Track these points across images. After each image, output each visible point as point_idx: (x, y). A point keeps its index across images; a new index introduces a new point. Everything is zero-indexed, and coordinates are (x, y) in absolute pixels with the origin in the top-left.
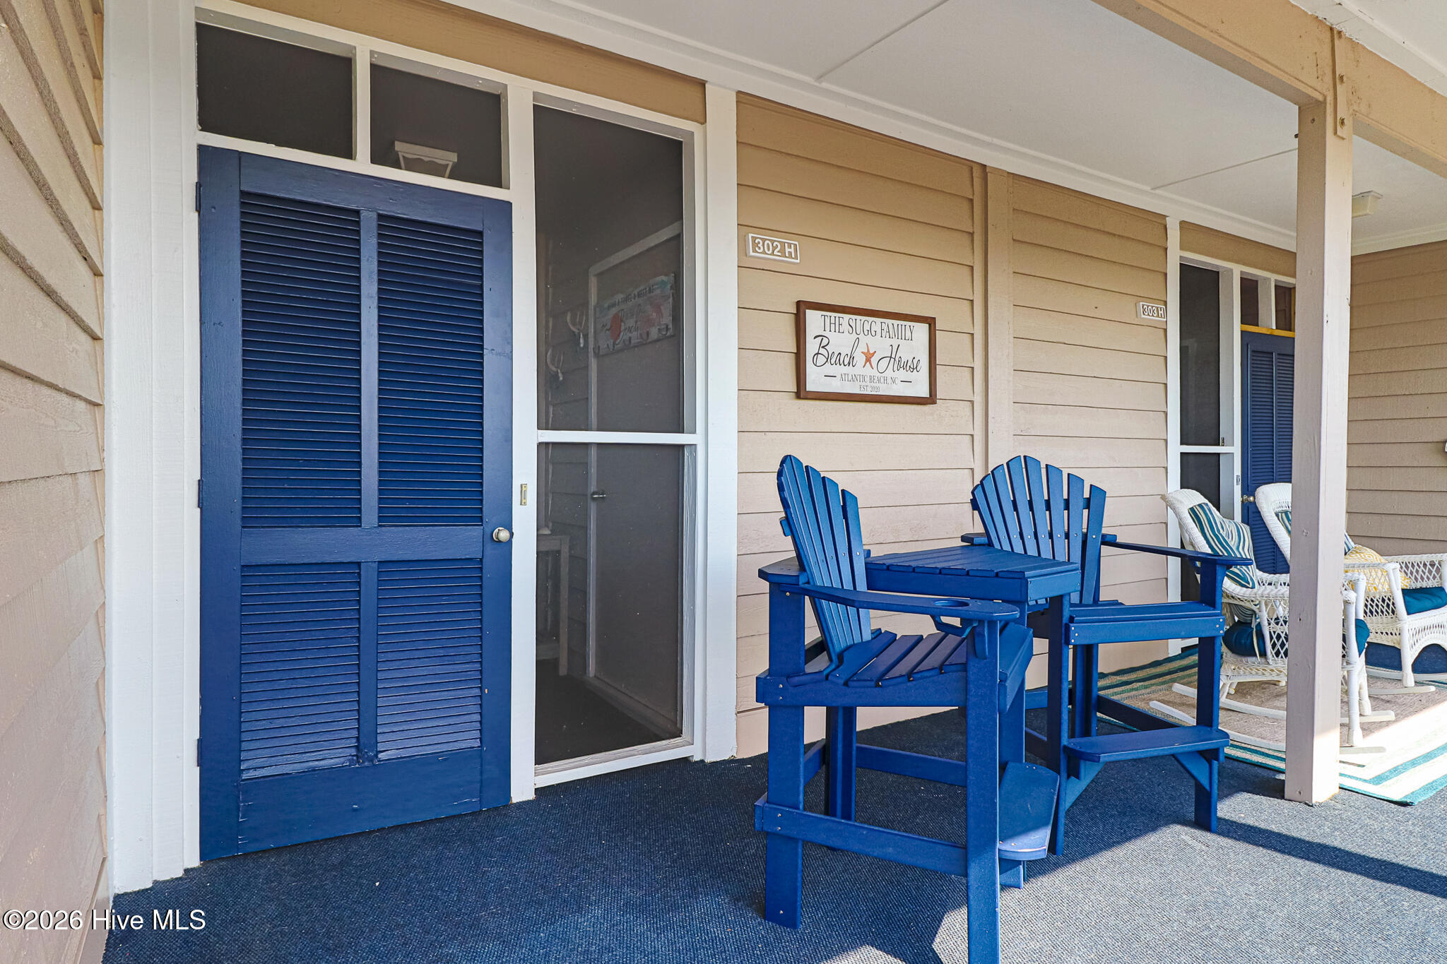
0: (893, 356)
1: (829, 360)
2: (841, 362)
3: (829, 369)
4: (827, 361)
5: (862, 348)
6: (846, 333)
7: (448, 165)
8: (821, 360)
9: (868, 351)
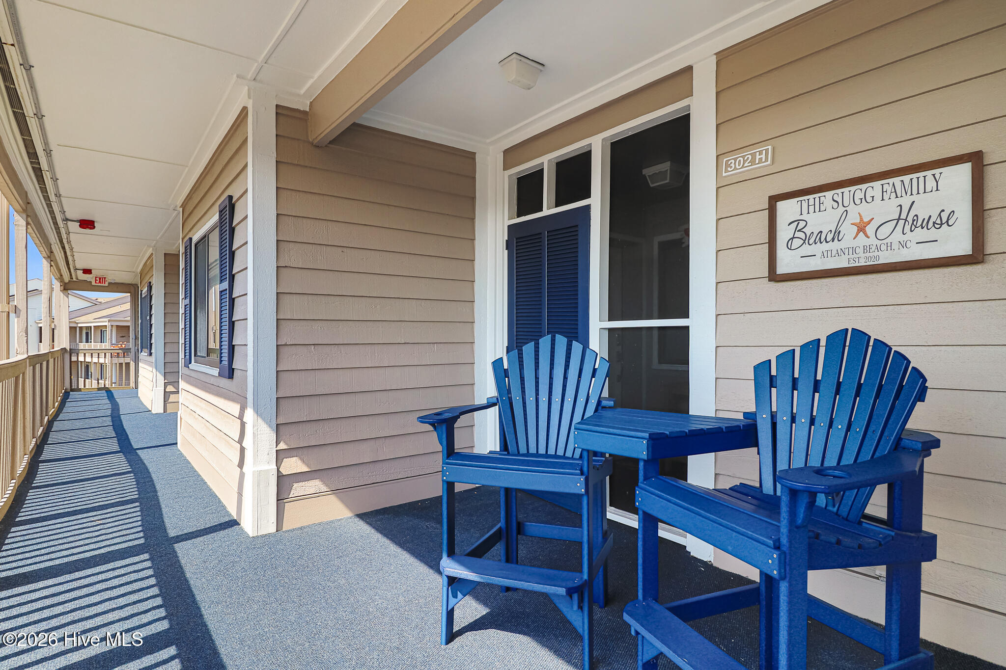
0: (903, 216)
1: (807, 242)
2: (823, 239)
3: (807, 250)
4: (804, 242)
5: (853, 217)
6: (829, 209)
7: (667, 170)
8: (797, 243)
9: (861, 219)
